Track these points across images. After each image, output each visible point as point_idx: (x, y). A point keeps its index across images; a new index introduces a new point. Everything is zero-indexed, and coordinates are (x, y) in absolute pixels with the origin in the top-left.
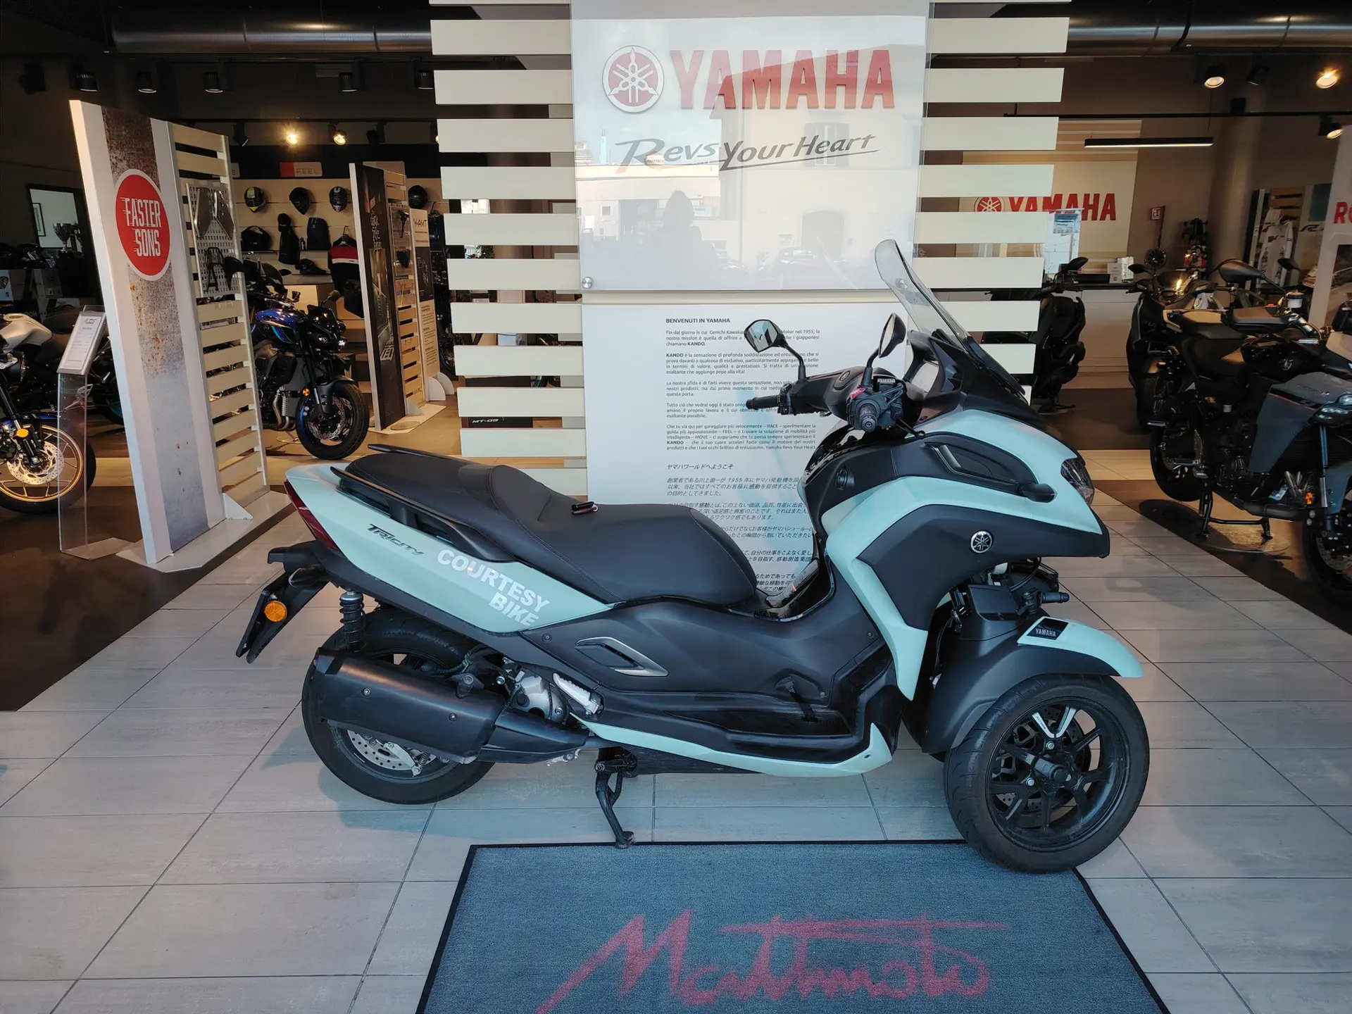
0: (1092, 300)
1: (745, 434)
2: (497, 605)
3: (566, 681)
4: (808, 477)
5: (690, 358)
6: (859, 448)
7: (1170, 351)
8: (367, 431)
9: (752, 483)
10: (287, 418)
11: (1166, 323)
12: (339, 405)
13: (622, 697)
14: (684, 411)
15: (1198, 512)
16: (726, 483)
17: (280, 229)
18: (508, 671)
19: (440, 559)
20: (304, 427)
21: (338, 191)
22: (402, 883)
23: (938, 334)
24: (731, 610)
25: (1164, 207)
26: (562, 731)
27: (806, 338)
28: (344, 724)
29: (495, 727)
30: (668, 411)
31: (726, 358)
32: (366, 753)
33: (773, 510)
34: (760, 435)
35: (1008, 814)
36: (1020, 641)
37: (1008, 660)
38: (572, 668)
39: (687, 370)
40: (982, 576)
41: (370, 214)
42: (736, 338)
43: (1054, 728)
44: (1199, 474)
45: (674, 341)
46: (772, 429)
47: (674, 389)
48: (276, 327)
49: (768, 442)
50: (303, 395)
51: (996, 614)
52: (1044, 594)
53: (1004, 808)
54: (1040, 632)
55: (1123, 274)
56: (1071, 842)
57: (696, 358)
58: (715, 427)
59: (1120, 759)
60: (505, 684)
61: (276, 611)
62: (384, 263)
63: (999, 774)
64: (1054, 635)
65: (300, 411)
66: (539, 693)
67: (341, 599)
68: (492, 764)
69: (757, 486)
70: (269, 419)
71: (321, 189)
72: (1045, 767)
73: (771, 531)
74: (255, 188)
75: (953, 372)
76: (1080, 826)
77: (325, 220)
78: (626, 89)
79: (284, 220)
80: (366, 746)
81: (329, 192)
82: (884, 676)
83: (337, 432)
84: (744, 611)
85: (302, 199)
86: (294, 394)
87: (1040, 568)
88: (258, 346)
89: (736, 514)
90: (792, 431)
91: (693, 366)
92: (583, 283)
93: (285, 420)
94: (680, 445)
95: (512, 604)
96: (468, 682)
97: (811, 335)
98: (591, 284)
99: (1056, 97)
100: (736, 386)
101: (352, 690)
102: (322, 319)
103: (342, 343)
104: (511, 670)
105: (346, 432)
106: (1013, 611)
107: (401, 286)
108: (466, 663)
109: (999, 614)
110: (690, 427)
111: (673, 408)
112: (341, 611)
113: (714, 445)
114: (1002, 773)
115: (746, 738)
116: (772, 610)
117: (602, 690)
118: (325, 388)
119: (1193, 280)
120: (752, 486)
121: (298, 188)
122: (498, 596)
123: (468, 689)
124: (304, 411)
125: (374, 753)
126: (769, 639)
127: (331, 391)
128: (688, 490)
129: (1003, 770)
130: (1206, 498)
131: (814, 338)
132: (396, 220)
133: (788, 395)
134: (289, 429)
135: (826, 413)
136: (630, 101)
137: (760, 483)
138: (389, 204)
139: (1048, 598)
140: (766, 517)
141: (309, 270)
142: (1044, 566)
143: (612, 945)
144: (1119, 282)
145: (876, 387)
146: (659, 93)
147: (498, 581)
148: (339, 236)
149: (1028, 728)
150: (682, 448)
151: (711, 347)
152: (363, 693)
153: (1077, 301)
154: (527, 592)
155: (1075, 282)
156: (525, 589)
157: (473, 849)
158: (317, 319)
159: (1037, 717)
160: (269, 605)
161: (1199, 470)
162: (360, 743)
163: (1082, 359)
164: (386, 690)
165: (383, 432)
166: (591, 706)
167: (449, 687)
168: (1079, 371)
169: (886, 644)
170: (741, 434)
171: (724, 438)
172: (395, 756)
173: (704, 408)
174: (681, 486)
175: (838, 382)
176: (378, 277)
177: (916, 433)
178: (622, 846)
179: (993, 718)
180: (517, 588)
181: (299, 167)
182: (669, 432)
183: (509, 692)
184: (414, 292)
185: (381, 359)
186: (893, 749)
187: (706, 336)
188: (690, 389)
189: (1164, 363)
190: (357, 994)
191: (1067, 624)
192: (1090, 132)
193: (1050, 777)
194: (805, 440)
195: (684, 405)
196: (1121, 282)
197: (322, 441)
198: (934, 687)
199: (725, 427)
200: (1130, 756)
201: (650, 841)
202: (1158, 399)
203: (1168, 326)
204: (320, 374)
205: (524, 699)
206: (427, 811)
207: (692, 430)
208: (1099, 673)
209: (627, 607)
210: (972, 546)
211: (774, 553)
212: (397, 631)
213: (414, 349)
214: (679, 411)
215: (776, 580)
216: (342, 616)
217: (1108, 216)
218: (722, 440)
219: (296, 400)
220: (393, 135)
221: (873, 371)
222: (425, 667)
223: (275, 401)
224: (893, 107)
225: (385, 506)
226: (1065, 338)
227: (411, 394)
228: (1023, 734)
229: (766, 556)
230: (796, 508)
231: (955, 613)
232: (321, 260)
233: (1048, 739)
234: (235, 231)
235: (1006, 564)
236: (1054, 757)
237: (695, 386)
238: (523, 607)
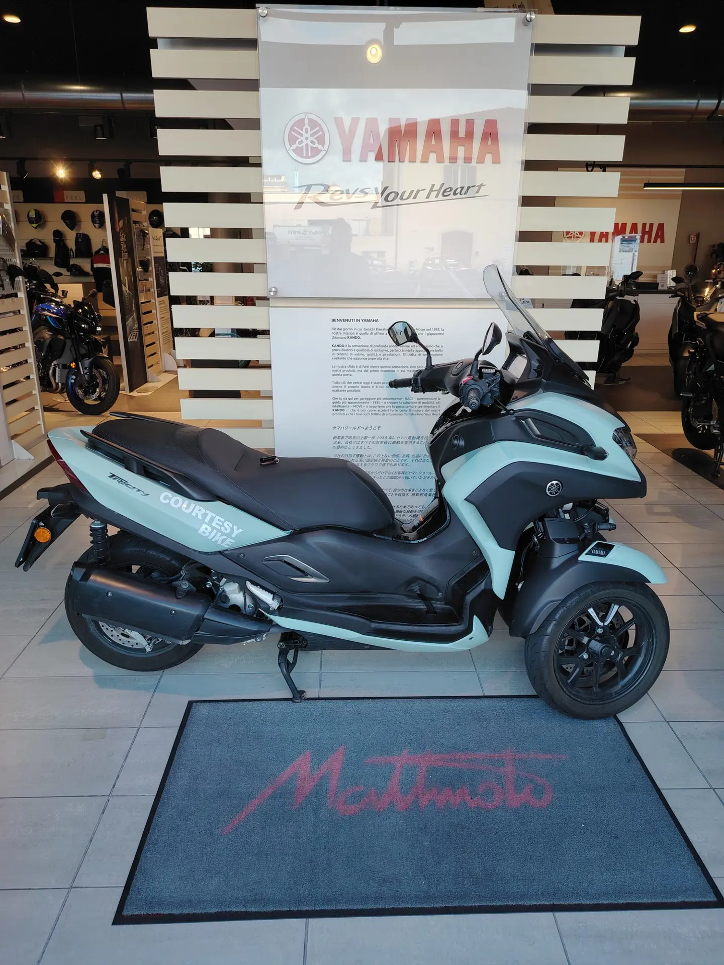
0: (646, 303)
1: (389, 405)
2: (204, 532)
3: (255, 587)
4: (432, 439)
5: (349, 348)
6: (470, 419)
7: (698, 342)
8: (119, 393)
9: (394, 440)
10: (60, 384)
11: (695, 322)
12: (97, 375)
13: (296, 597)
14: (345, 387)
15: (713, 457)
16: (376, 440)
17: (55, 241)
18: (214, 578)
19: (161, 499)
20: (73, 390)
21: (98, 213)
22: (139, 729)
23: (528, 335)
24: (375, 535)
25: (699, 233)
26: (253, 621)
27: (434, 334)
28: (95, 617)
29: (204, 619)
30: (333, 387)
31: (376, 348)
32: (112, 636)
33: (409, 459)
34: (400, 405)
35: (570, 678)
36: (580, 558)
37: (571, 571)
38: (260, 577)
39: (347, 357)
40: (554, 512)
41: (119, 232)
42: (383, 334)
43: (603, 619)
44: (715, 431)
45: (337, 336)
46: (409, 401)
47: (338, 371)
48: (50, 316)
49: (406, 411)
50: (71, 367)
51: (563, 539)
52: (598, 524)
53: (566, 674)
54: (594, 552)
55: (668, 282)
56: (613, 698)
57: (354, 348)
58: (368, 399)
59: (649, 640)
60: (213, 588)
61: (43, 535)
62: (130, 269)
63: (564, 650)
64: (605, 554)
65: (69, 378)
66: (236, 594)
67: (90, 527)
68: (201, 646)
69: (398, 442)
70: (46, 384)
71: (85, 211)
72: (596, 646)
73: (408, 475)
74: (35, 210)
75: (537, 364)
76: (620, 686)
77: (88, 234)
78: (301, 145)
79: (58, 235)
80: (112, 631)
81: (91, 214)
82: (484, 582)
83: (97, 394)
84: (384, 535)
85: (70, 219)
86: (65, 366)
87: (596, 505)
88: (36, 331)
89: (383, 463)
90: (423, 403)
91: (351, 354)
92: (270, 291)
93: (59, 386)
94: (342, 412)
95: (215, 531)
96: (184, 587)
97: (438, 332)
98: (276, 292)
99: (618, 157)
100: (383, 369)
101: (99, 593)
102: (84, 310)
103: (99, 329)
104: (216, 577)
105: (103, 395)
106: (576, 537)
107: (143, 286)
108: (183, 573)
109: (566, 539)
110: (350, 399)
111: (336, 385)
112: (91, 535)
113: (366, 412)
114: (566, 650)
115: (384, 626)
116: (405, 535)
117: (280, 592)
118: (87, 362)
119: (717, 289)
120: (394, 443)
121: (66, 211)
122: (204, 526)
123: (184, 591)
124: (72, 379)
125: (118, 636)
126: (403, 556)
127: (91, 364)
128: (348, 445)
129: (566, 648)
130: (719, 448)
131: (440, 334)
132: (138, 236)
133: (419, 378)
134: (61, 392)
135: (446, 392)
136: (304, 155)
137: (400, 440)
138: (133, 225)
139: (601, 527)
140: (404, 465)
141: (77, 272)
142: (599, 503)
143: (288, 772)
144: (665, 288)
145: (481, 375)
146: (326, 149)
147: (204, 516)
148: (100, 247)
149: (585, 619)
150: (343, 414)
151: (364, 340)
152: (107, 596)
153: (634, 303)
154: (225, 524)
155: (634, 288)
156: (225, 521)
157: (191, 704)
158: (80, 311)
159: (591, 611)
160: (38, 530)
161: (715, 428)
162: (107, 629)
163: (637, 345)
164: (125, 593)
165: (132, 394)
166: (274, 604)
167: (170, 590)
168: (634, 353)
169: (485, 560)
170: (387, 404)
171: (374, 407)
172: (132, 638)
173: (359, 385)
174: (343, 442)
175: (454, 370)
176: (126, 279)
177: (508, 411)
178: (297, 701)
179: (560, 612)
180: (219, 520)
181: (68, 195)
182: (333, 403)
183: (216, 593)
184: (153, 290)
185: (129, 341)
186: (489, 632)
187: (361, 332)
188: (349, 371)
189: (693, 351)
190: (104, 809)
191: (614, 546)
192: (648, 177)
193: (599, 653)
194: (433, 409)
195: (344, 383)
196: (666, 289)
197: (86, 401)
198: (519, 590)
199: (375, 399)
200: (656, 638)
201: (317, 697)
202: (689, 375)
203: (697, 324)
204: (83, 351)
205: (226, 598)
206: (158, 676)
207: (351, 401)
208: (636, 581)
209: (300, 533)
210: (547, 492)
211: (410, 490)
212: (133, 549)
213: (153, 333)
214: (341, 387)
215: (412, 509)
216: (92, 539)
217: (659, 240)
218: (372, 409)
219: (66, 371)
220: (136, 172)
221: (479, 363)
222: (154, 574)
223: (51, 372)
224: (499, 163)
225: (121, 459)
226: (625, 330)
227: (152, 366)
228: (581, 622)
229: (404, 492)
230: (425, 458)
231: (535, 538)
232: (85, 264)
233: (599, 626)
234: (16, 245)
235: (572, 504)
236: (603, 639)
237: (353, 369)
238: (223, 534)
